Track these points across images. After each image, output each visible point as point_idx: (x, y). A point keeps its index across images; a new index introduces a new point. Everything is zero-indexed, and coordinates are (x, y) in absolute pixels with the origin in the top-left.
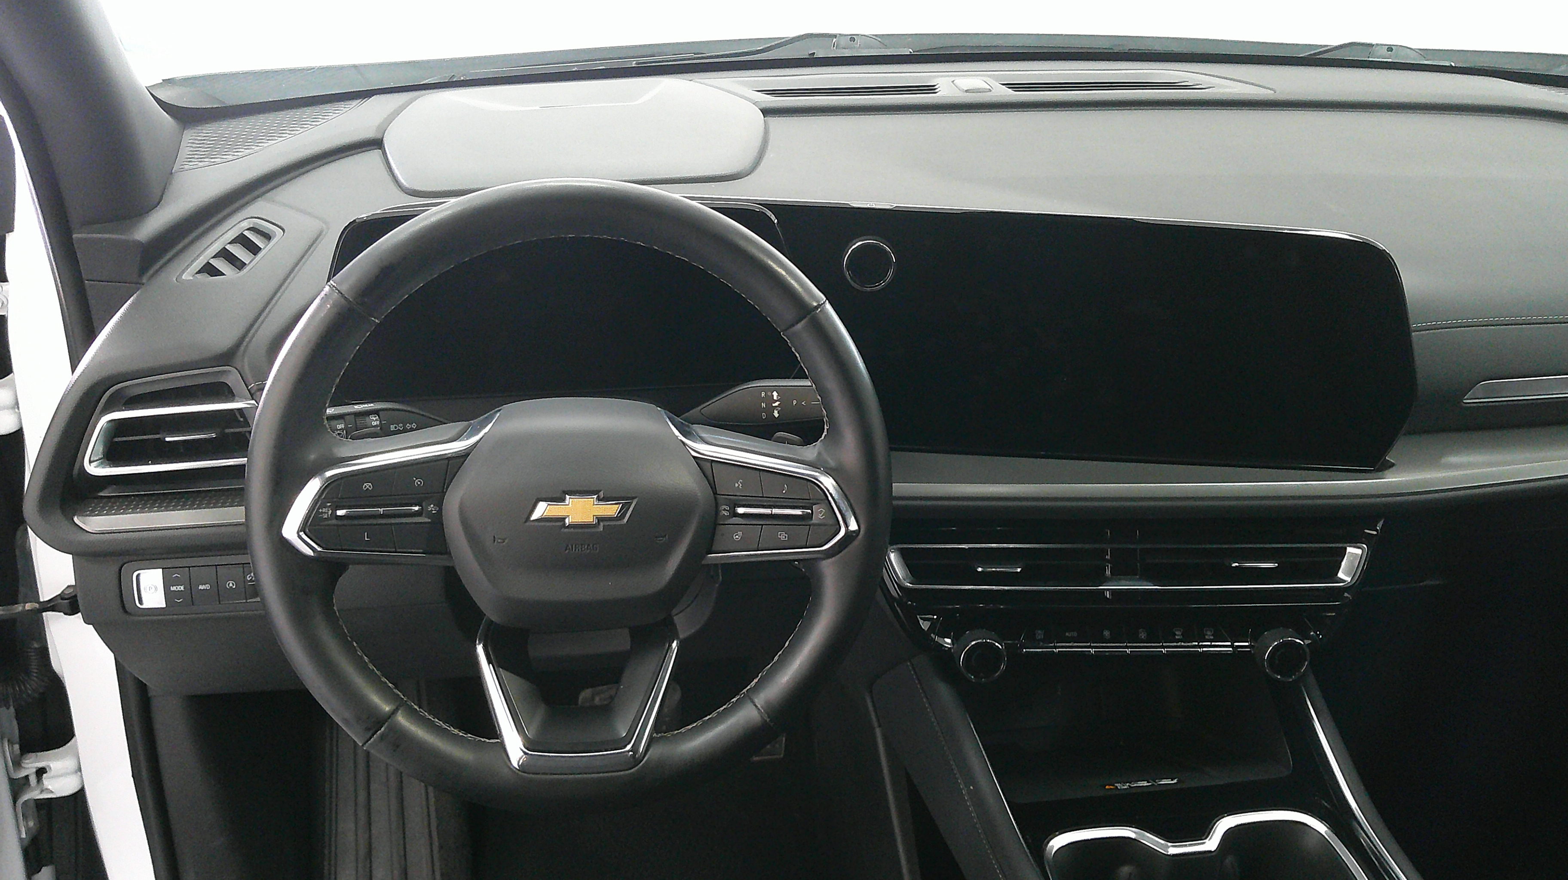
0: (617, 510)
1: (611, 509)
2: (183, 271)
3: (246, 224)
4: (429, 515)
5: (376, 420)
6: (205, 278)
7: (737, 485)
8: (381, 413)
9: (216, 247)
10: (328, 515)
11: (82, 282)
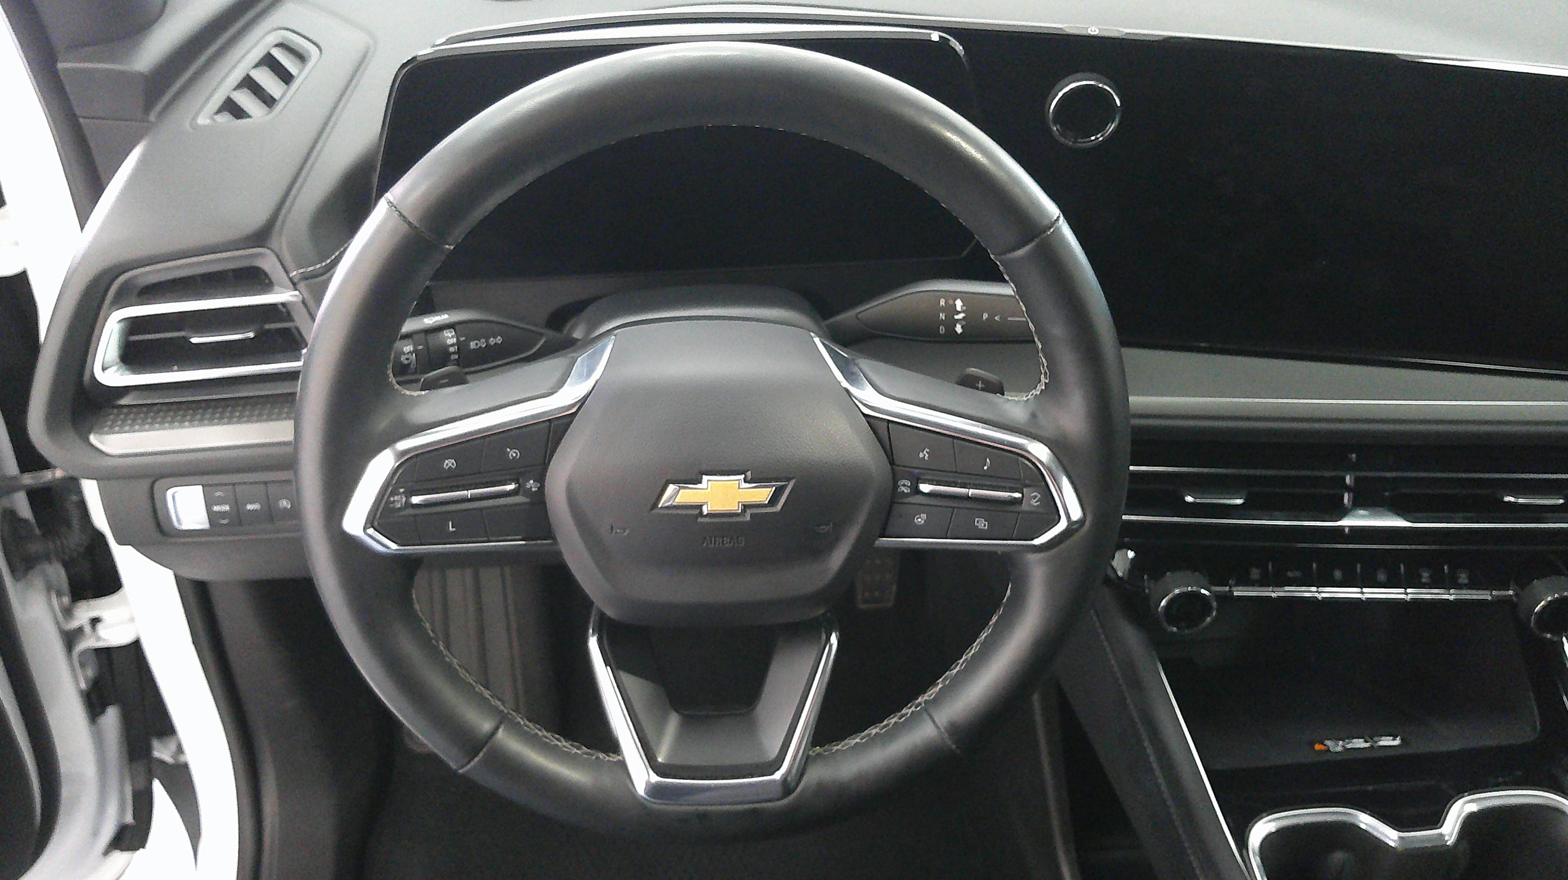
0: (768, 496)
1: (763, 494)
2: (197, 114)
3: (274, 38)
4: (528, 493)
5: (452, 337)
6: (225, 118)
7: (921, 455)
8: (457, 328)
9: (237, 76)
10: (402, 504)
11: (77, 121)
